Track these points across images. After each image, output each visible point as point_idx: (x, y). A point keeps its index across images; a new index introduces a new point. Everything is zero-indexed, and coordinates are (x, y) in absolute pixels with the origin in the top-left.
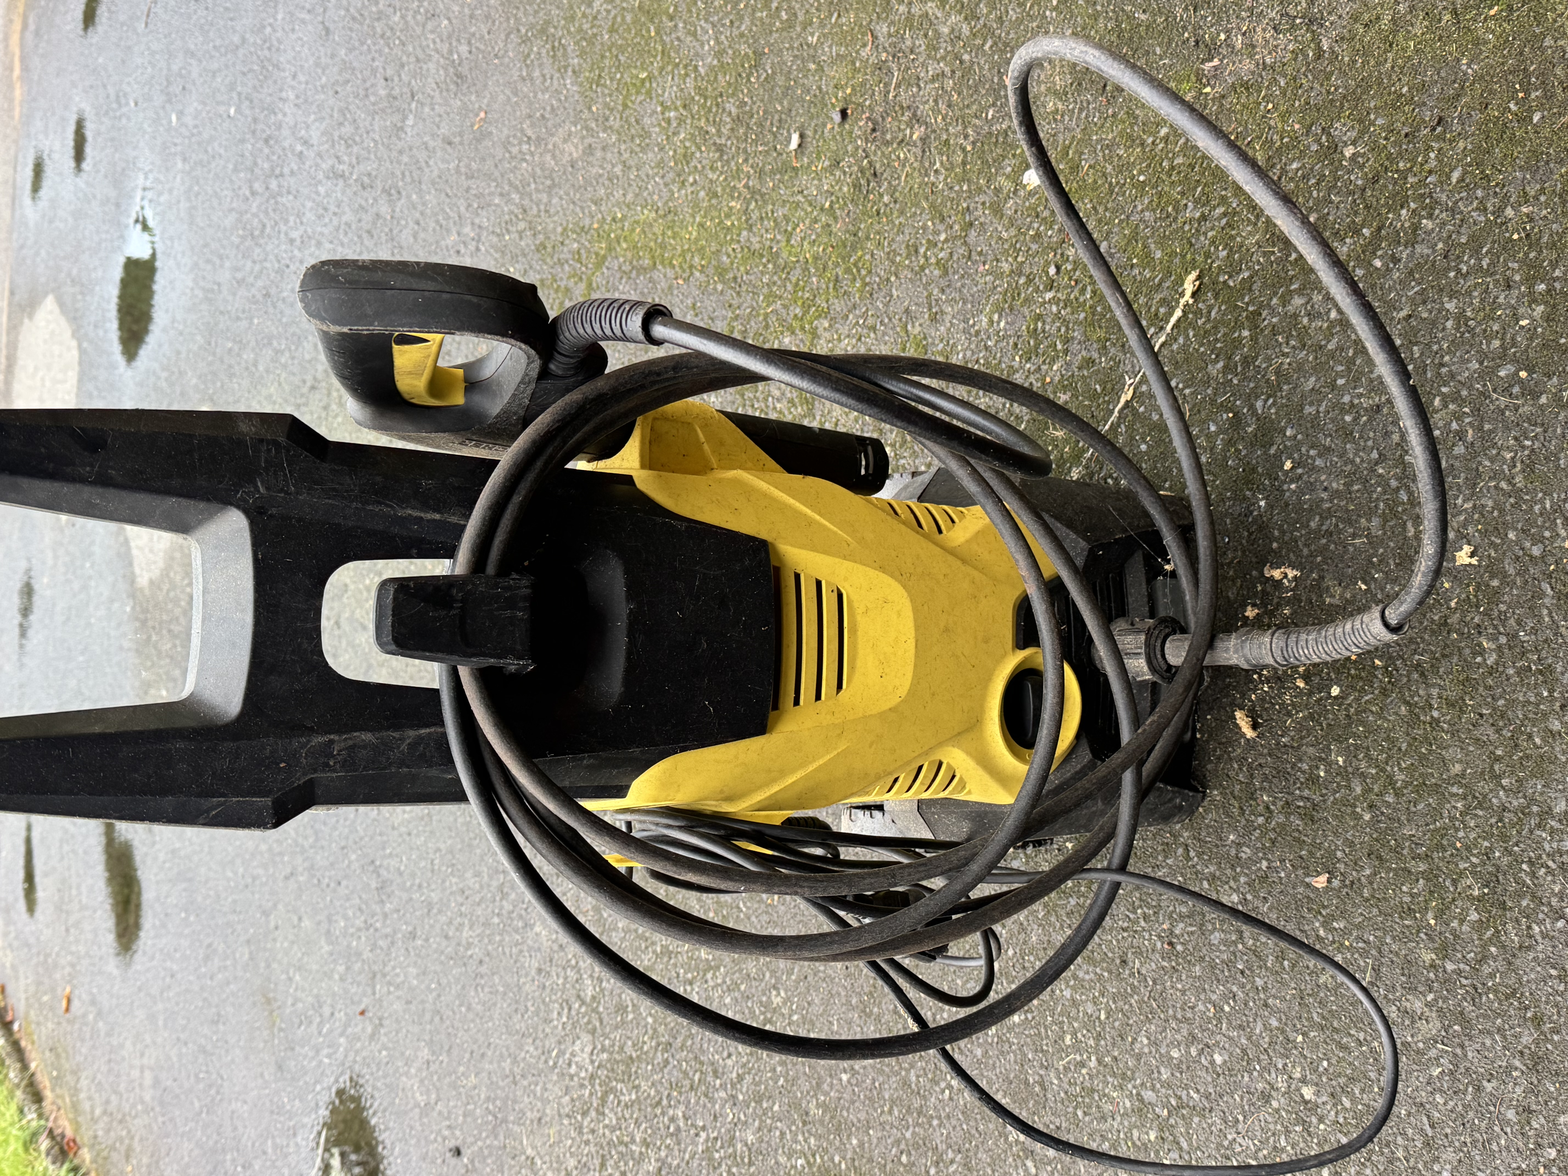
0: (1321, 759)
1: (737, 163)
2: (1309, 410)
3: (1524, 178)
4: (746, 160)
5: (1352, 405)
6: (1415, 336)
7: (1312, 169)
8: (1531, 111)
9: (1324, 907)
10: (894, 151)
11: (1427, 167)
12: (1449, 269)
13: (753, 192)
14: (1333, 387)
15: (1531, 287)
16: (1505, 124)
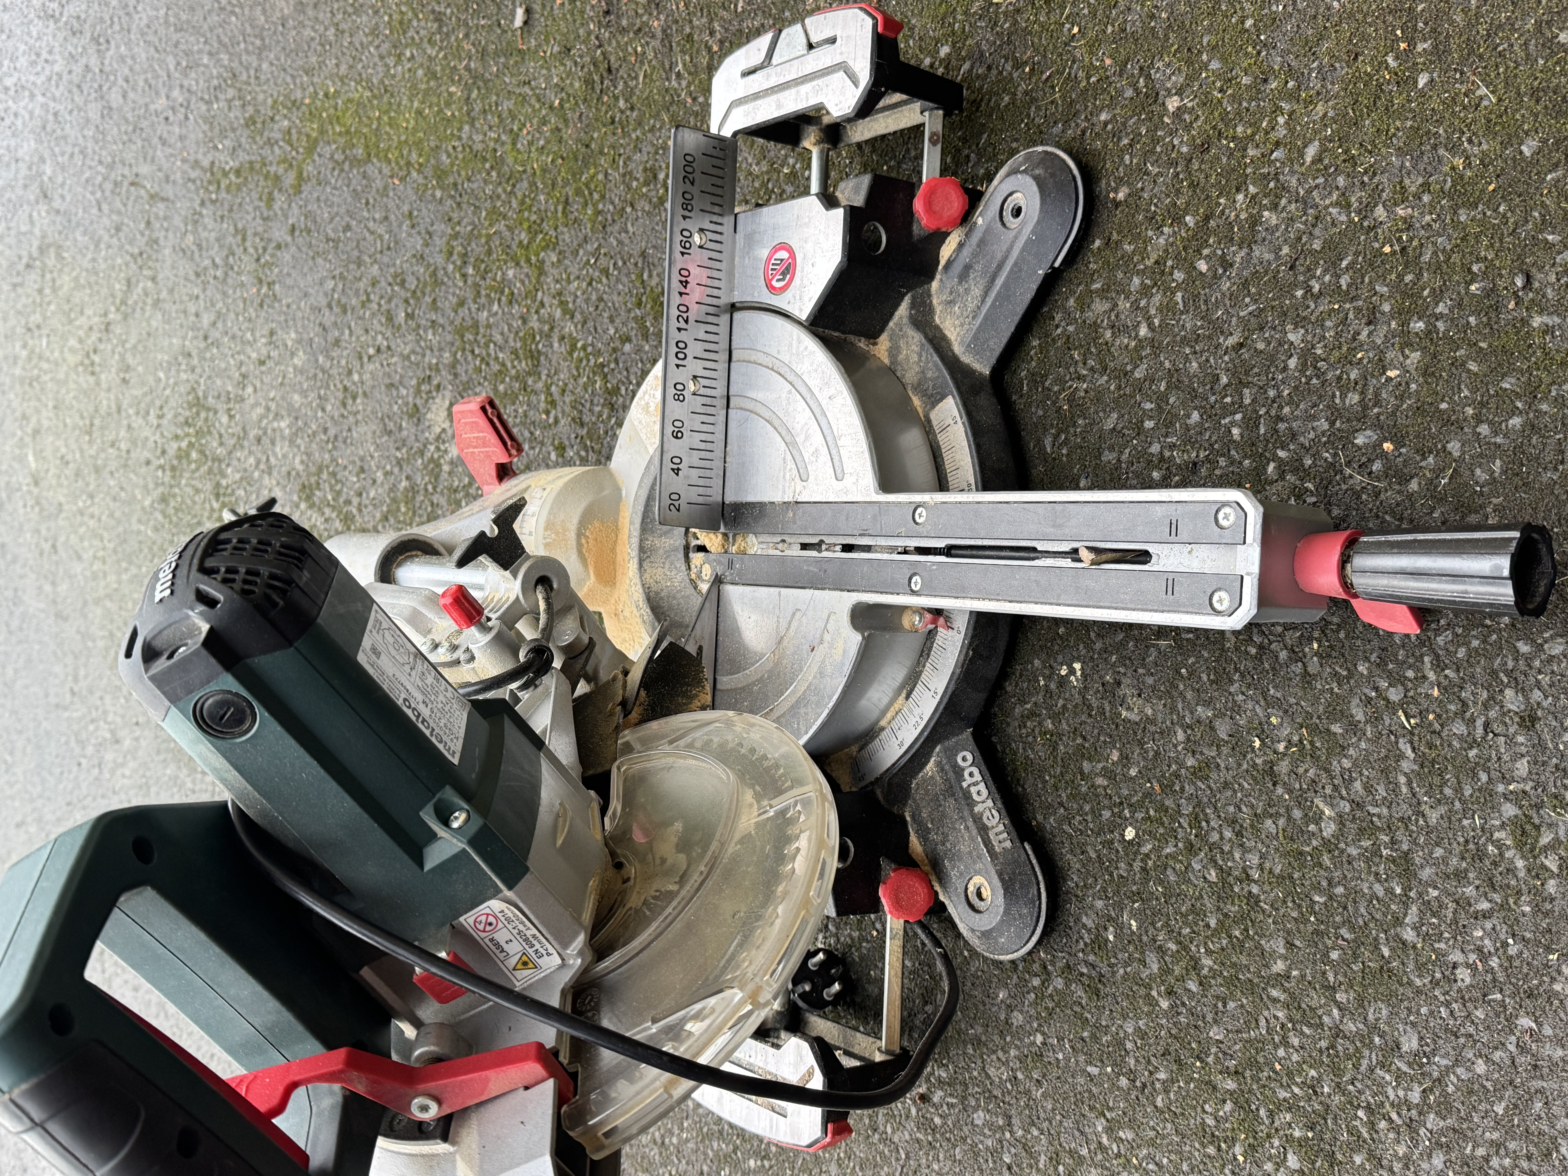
0: (1110, 919)
1: (457, 39)
2: (1108, 456)
3: (1402, 166)
4: (467, 36)
5: (1162, 459)
6: (1247, 373)
7: (1124, 124)
8: (1416, 69)
9: (1110, 1109)
10: (631, 41)
11: (1273, 136)
12: (1295, 285)
13: (476, 77)
14: (1139, 429)
15: (1404, 324)
16: (1379, 86)
